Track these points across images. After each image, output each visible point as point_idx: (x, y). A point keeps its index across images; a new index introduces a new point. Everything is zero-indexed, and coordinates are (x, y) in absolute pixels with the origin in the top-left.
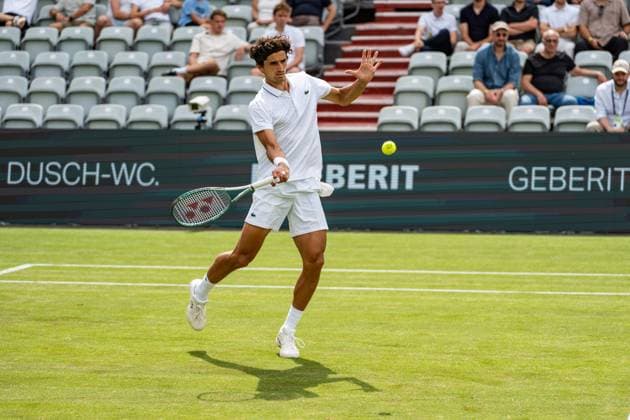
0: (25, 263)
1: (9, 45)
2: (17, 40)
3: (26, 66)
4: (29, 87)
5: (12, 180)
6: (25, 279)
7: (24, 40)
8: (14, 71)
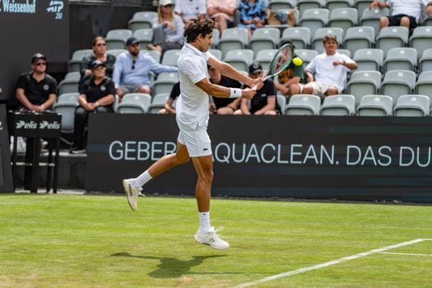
0: (418, 238)
1: (399, 43)
2: (405, 38)
3: (414, 62)
4: (417, 79)
5: (403, 163)
6: (419, 252)
7: (411, 38)
8: (402, 65)
